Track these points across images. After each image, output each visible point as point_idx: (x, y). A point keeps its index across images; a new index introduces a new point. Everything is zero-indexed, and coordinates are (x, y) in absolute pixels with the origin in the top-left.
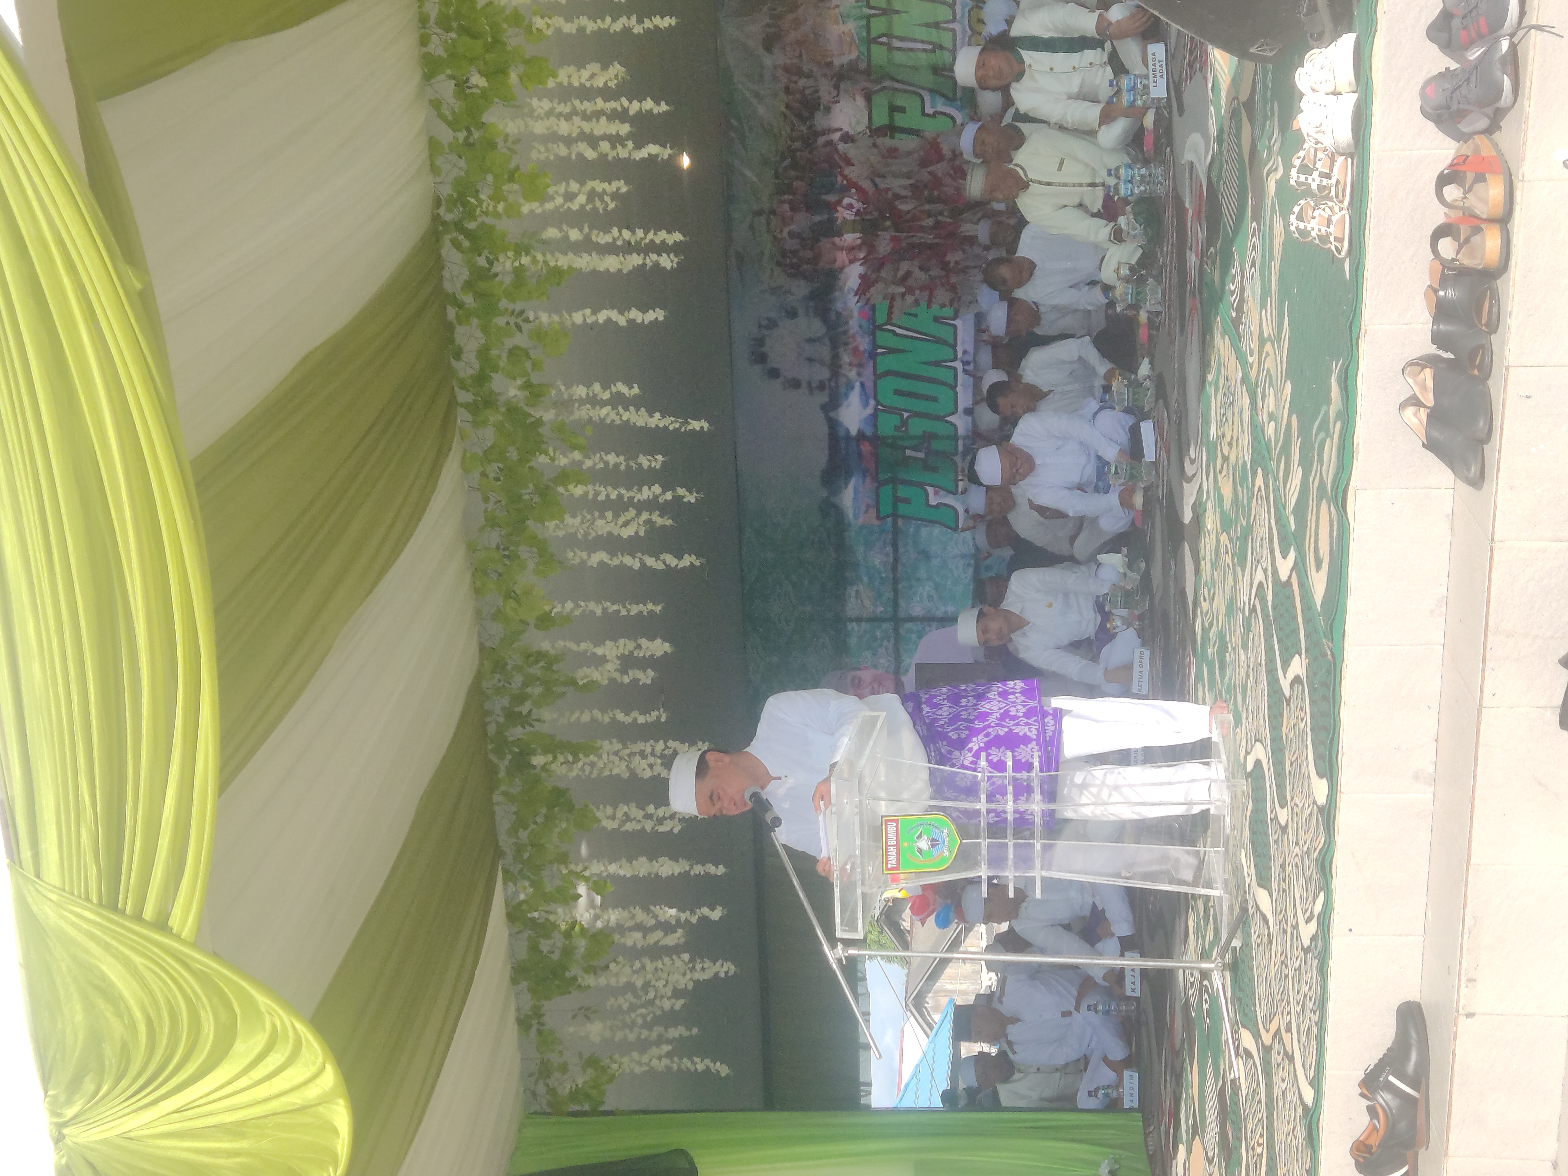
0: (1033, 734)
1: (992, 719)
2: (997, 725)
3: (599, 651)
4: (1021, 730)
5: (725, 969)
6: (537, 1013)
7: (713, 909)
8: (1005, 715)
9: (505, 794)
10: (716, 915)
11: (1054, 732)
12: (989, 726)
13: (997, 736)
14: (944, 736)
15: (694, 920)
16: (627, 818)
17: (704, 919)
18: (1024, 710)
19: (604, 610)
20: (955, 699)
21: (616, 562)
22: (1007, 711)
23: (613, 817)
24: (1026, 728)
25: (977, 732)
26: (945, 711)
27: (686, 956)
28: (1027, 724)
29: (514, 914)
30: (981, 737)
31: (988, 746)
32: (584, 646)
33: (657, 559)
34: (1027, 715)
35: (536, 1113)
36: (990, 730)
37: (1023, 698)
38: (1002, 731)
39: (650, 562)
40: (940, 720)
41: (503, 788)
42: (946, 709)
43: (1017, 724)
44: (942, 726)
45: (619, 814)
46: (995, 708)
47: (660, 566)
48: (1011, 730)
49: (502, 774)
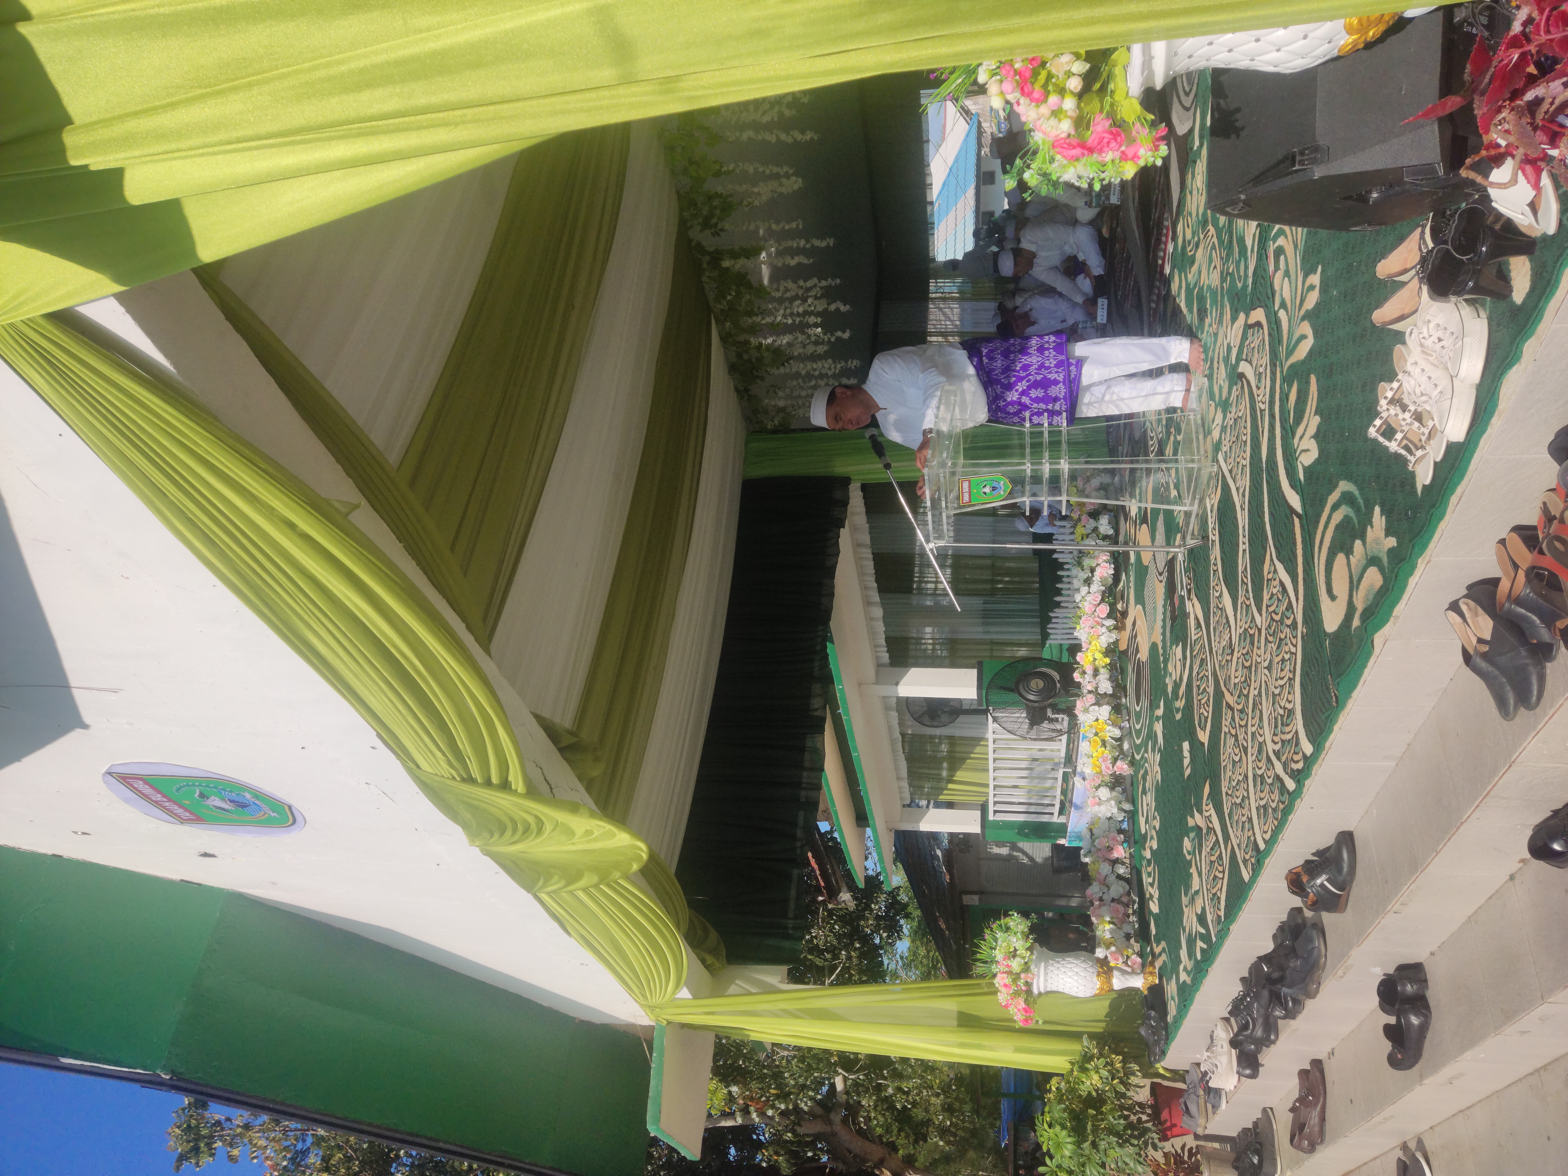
0: (1061, 378)
1: (1032, 369)
2: (1036, 373)
3: (756, 190)
4: (1052, 376)
5: (854, 364)
6: (746, 390)
7: (844, 332)
8: (1042, 366)
9: (709, 277)
10: (846, 335)
11: (1076, 375)
12: (1030, 374)
13: (1036, 381)
14: (998, 382)
15: (833, 340)
16: (787, 290)
17: (839, 339)
18: (1055, 362)
19: (756, 169)
20: (1006, 354)
21: (760, 137)
22: (1043, 364)
23: (778, 290)
24: (1056, 375)
25: (1020, 379)
26: (999, 363)
27: (830, 361)
28: (1056, 372)
29: (725, 339)
30: (1024, 382)
31: (1029, 388)
32: (745, 187)
33: (788, 134)
34: (1057, 366)
35: (753, 432)
36: (1031, 377)
37: (1054, 353)
38: (1039, 378)
39: (783, 137)
40: (995, 370)
41: (707, 274)
42: (999, 361)
43: (1050, 372)
44: (996, 375)
45: (782, 288)
46: (1035, 361)
47: (790, 140)
48: (1045, 377)
49: (705, 266)
